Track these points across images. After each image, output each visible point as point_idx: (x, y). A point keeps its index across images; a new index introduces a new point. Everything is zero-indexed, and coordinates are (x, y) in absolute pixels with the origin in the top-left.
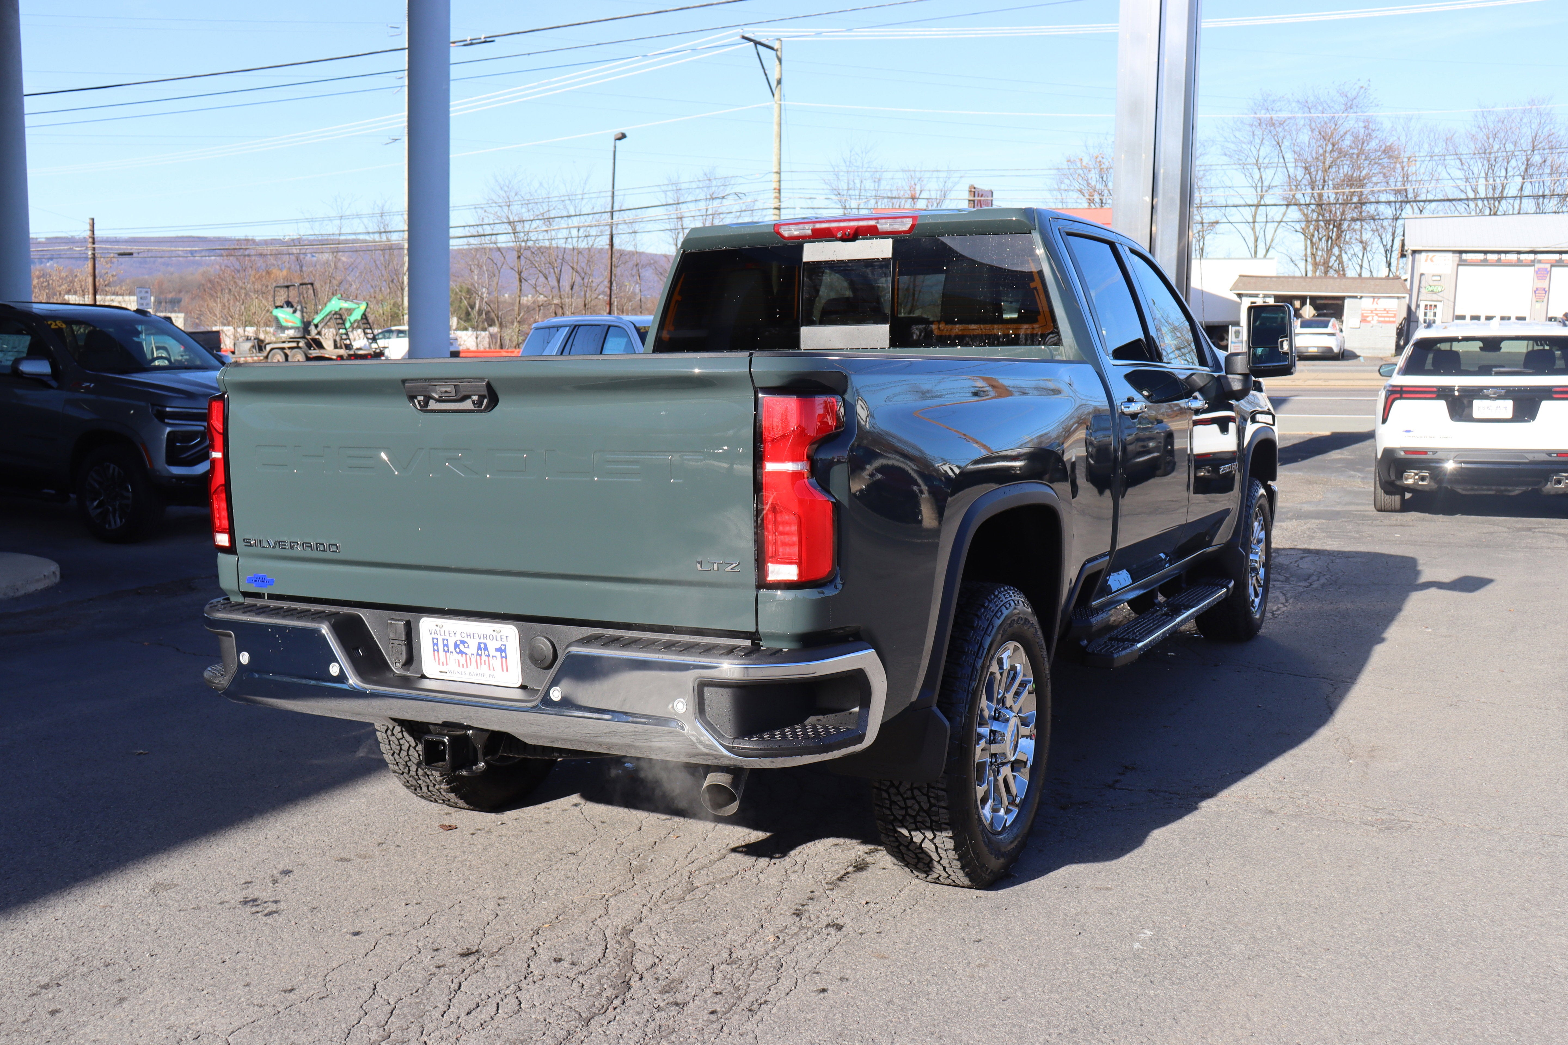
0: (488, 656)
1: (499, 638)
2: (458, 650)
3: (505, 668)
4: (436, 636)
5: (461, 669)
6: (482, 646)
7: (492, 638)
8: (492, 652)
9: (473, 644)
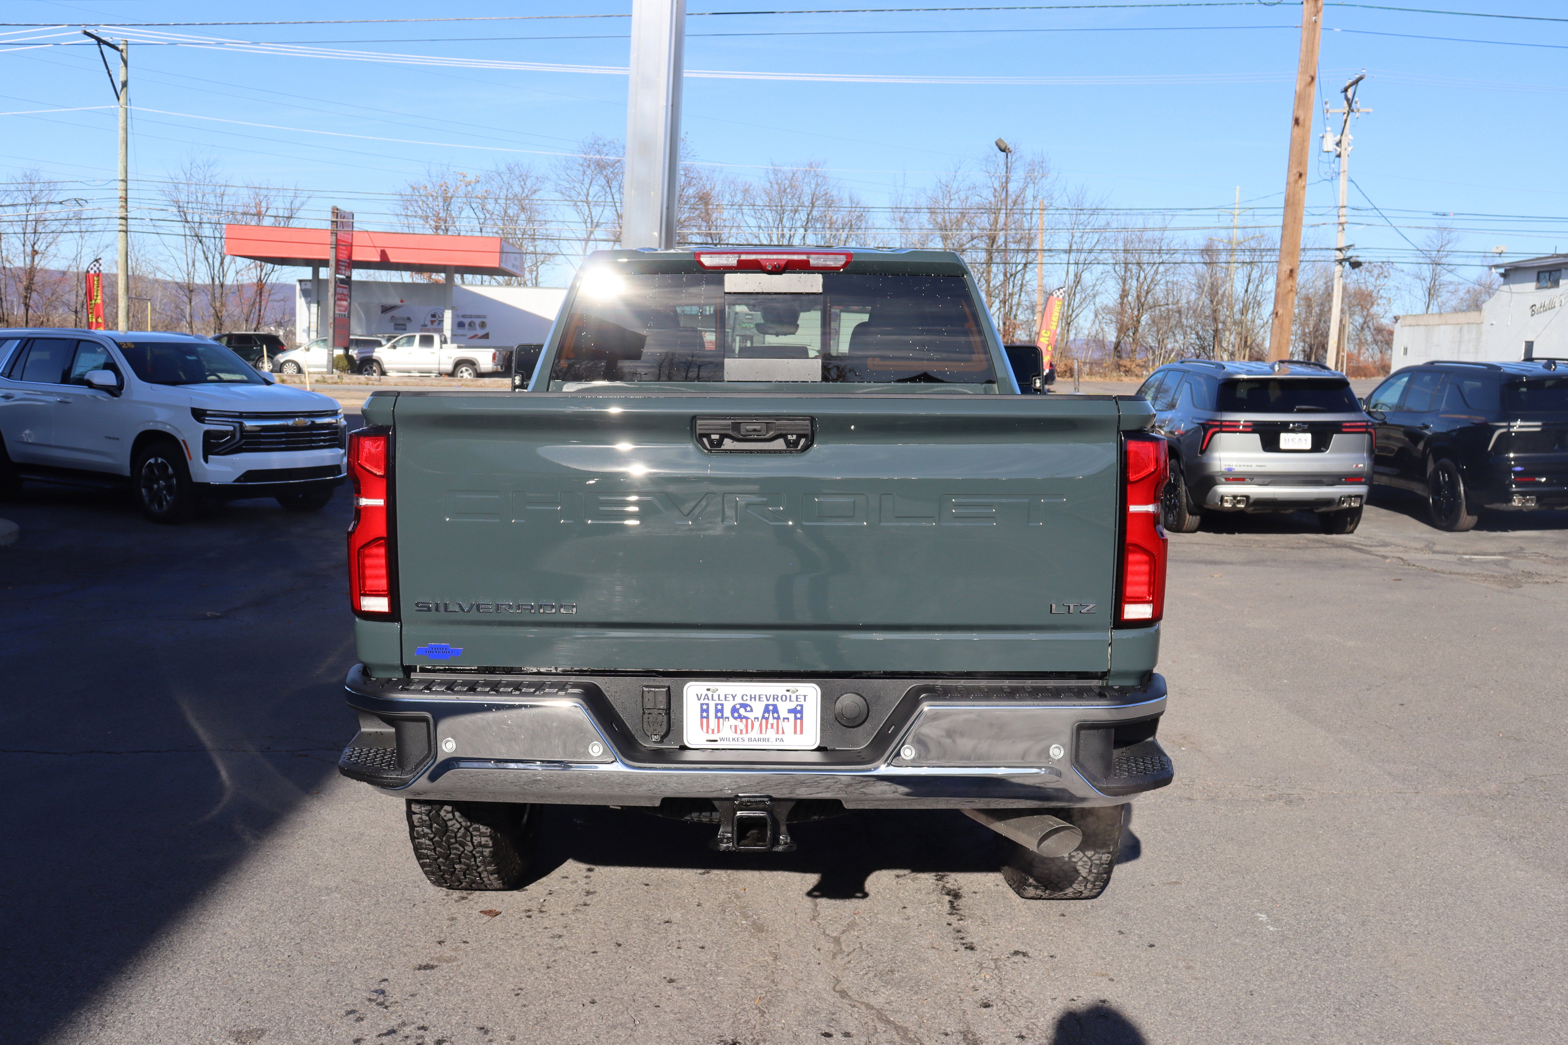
0: (778, 718)
1: (794, 698)
2: (736, 715)
3: (799, 729)
4: (706, 701)
5: (738, 735)
6: (771, 708)
7: (784, 698)
8: (783, 713)
9: (758, 708)
